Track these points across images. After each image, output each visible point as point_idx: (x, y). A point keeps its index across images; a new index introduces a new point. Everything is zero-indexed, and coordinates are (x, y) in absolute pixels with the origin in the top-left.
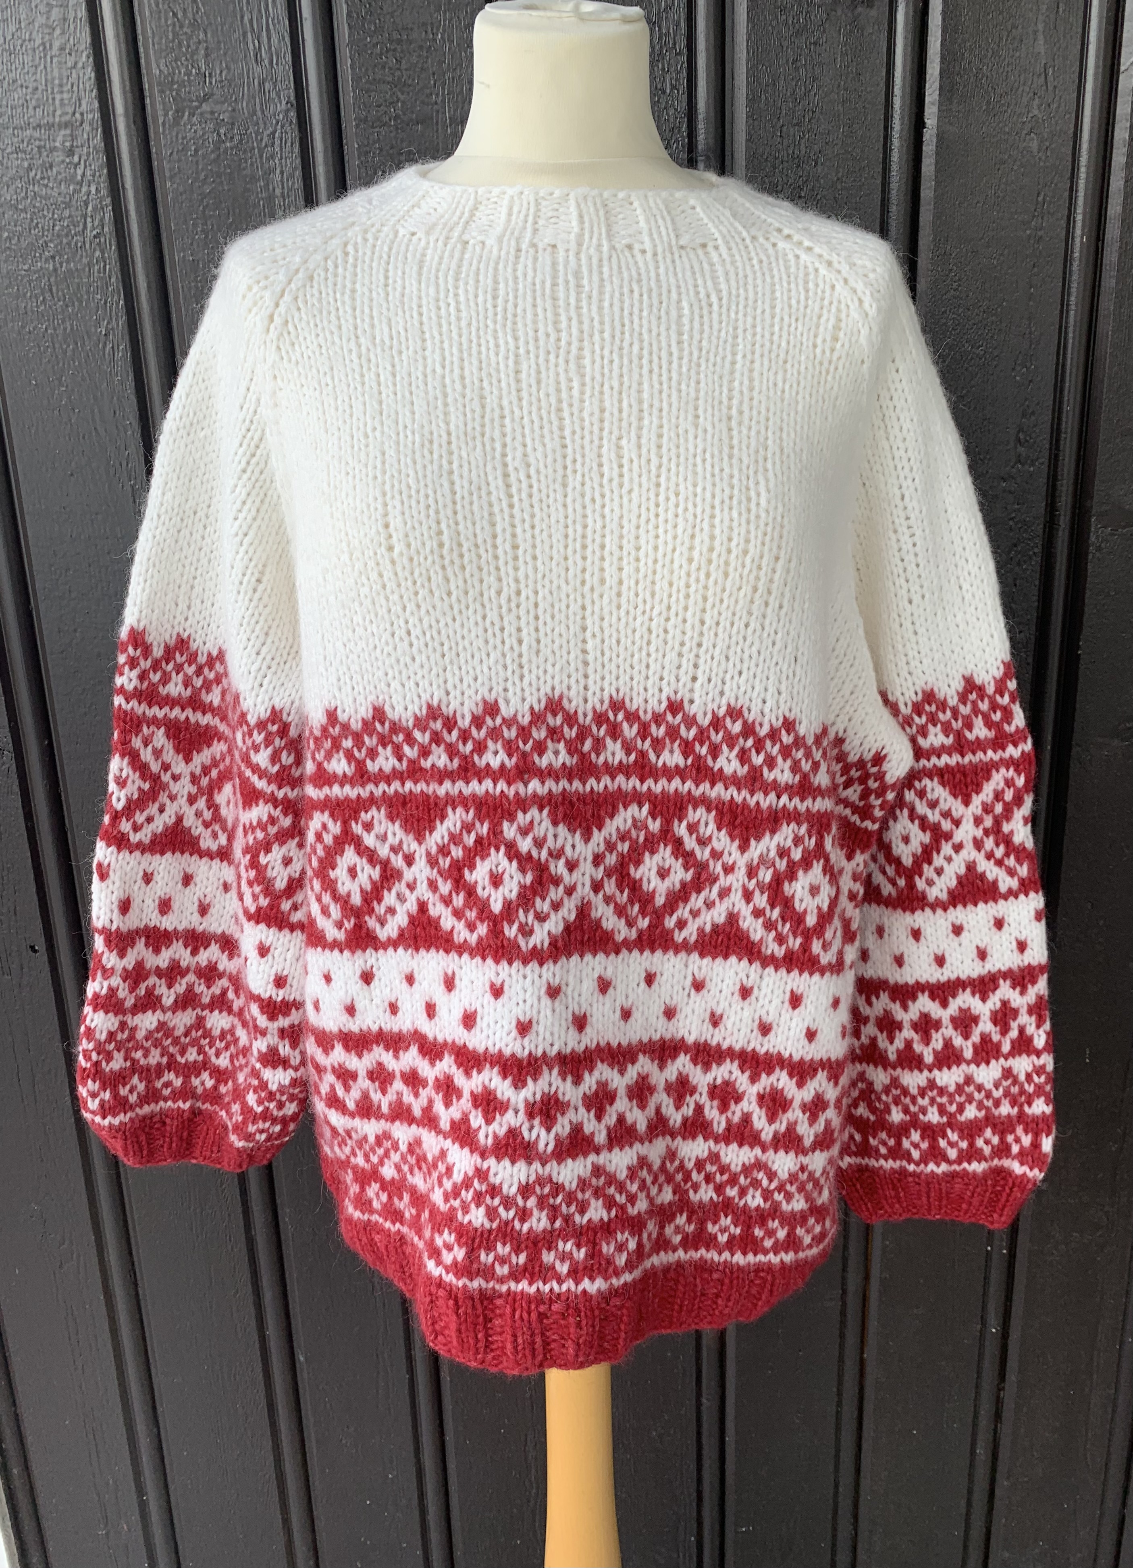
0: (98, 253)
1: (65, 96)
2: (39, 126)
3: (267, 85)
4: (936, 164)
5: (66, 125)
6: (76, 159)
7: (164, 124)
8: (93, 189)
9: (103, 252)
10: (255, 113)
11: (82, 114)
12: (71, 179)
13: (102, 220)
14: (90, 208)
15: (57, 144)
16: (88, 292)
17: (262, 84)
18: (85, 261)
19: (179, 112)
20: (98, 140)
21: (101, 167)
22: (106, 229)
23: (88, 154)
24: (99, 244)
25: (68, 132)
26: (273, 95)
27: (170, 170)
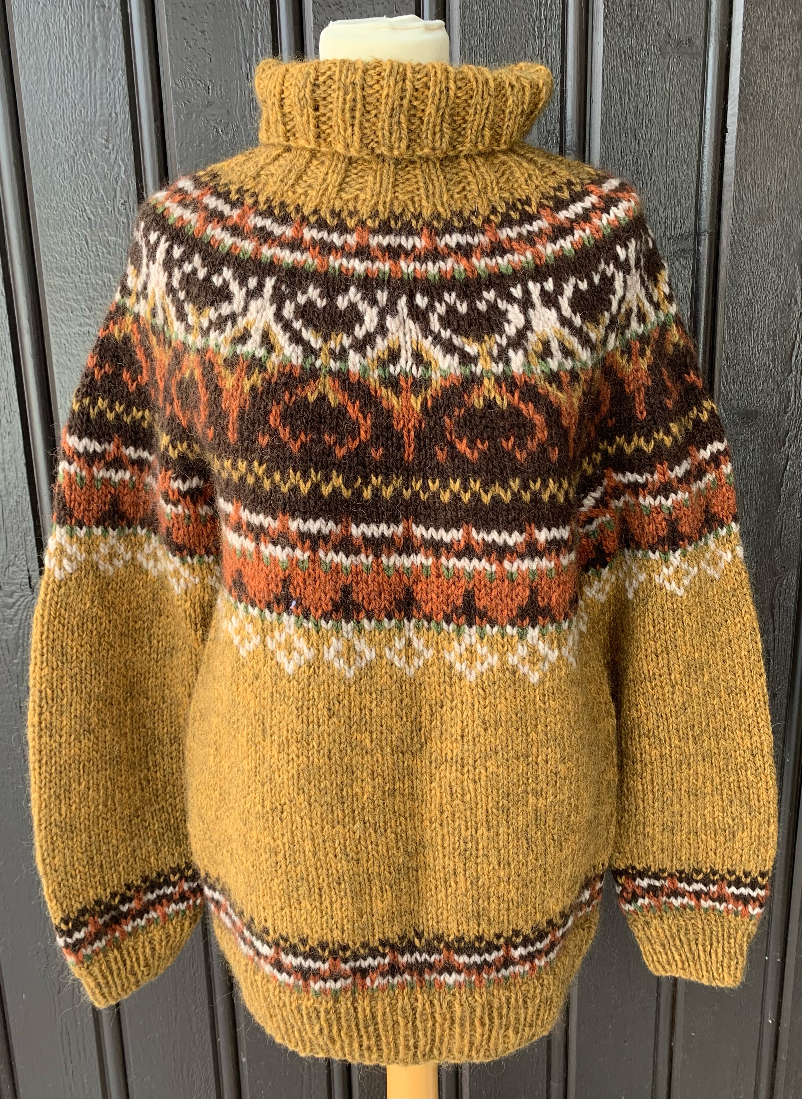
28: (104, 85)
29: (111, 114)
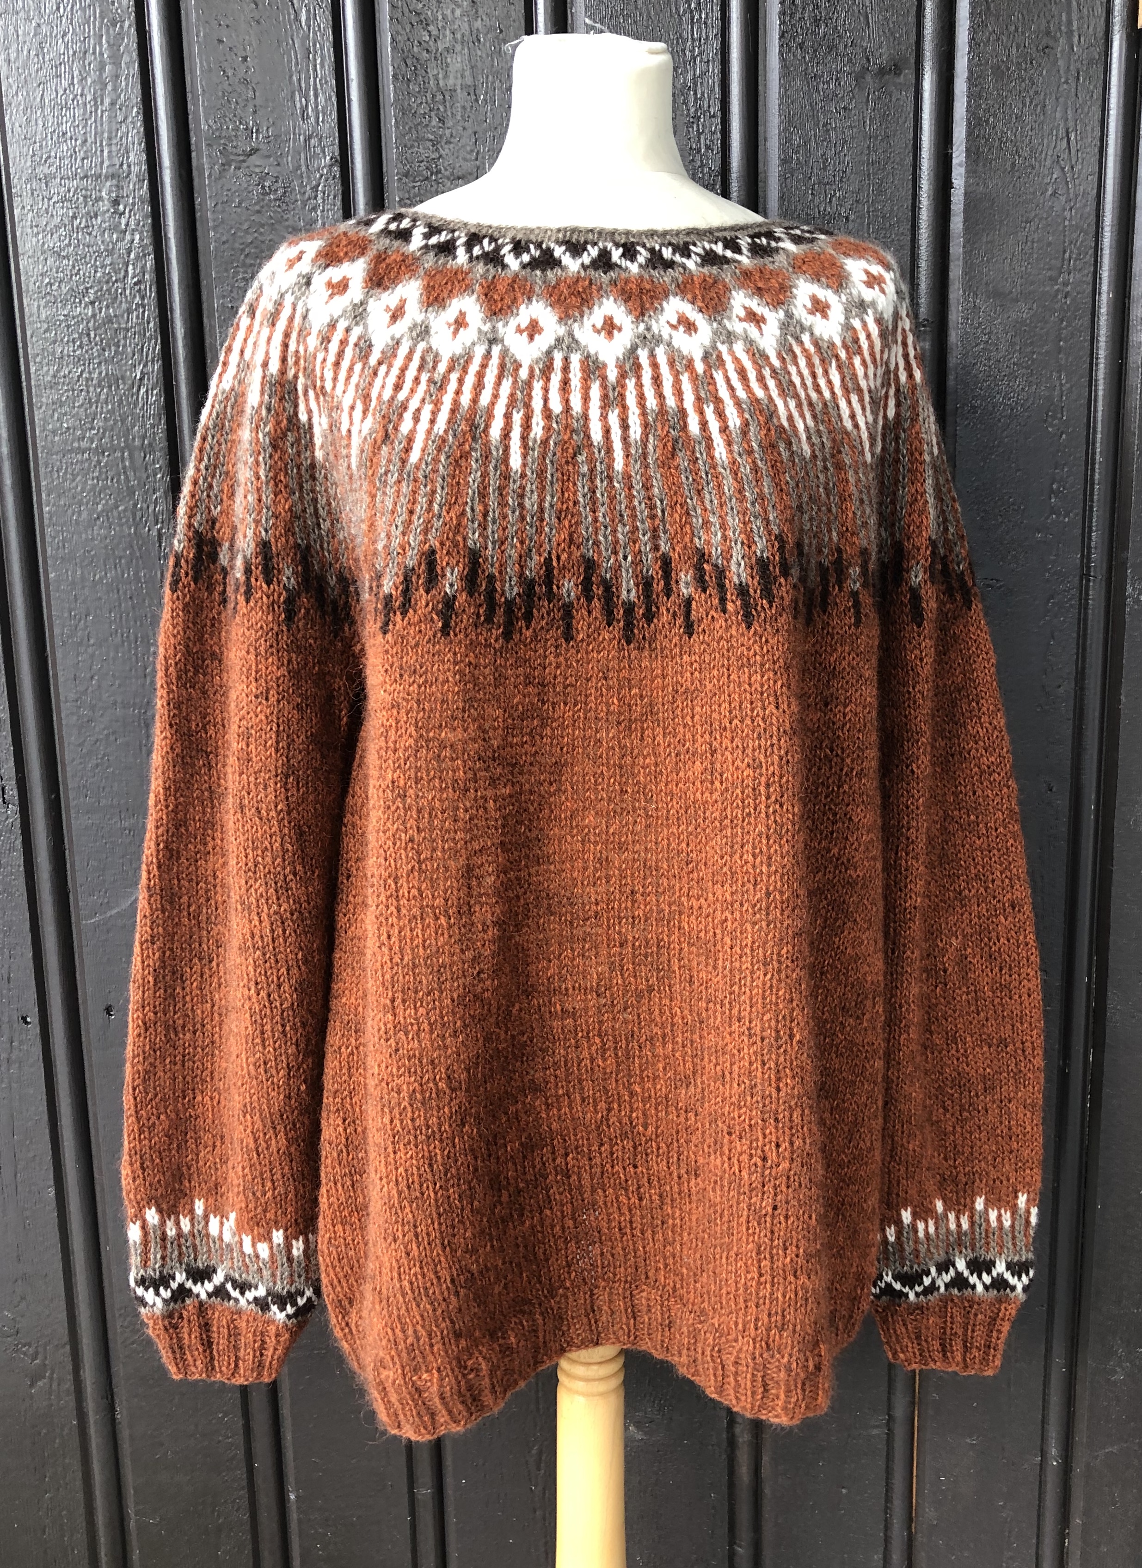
0: (137, 299)
1: (114, 148)
2: (86, 177)
3: (313, 141)
4: (965, 222)
5: (113, 176)
6: (121, 207)
7: (210, 175)
8: (137, 237)
9: (143, 298)
10: (299, 167)
11: (129, 166)
12: (115, 228)
13: (143, 267)
14: (132, 256)
15: (103, 194)
16: (125, 338)
17: (308, 139)
18: (124, 306)
19: (225, 165)
20: (145, 190)
21: (145, 217)
22: (147, 276)
23: (134, 204)
24: (139, 291)
25: (115, 182)
26: (318, 150)
27: (214, 221)
28: (114, 128)
29: (121, 165)
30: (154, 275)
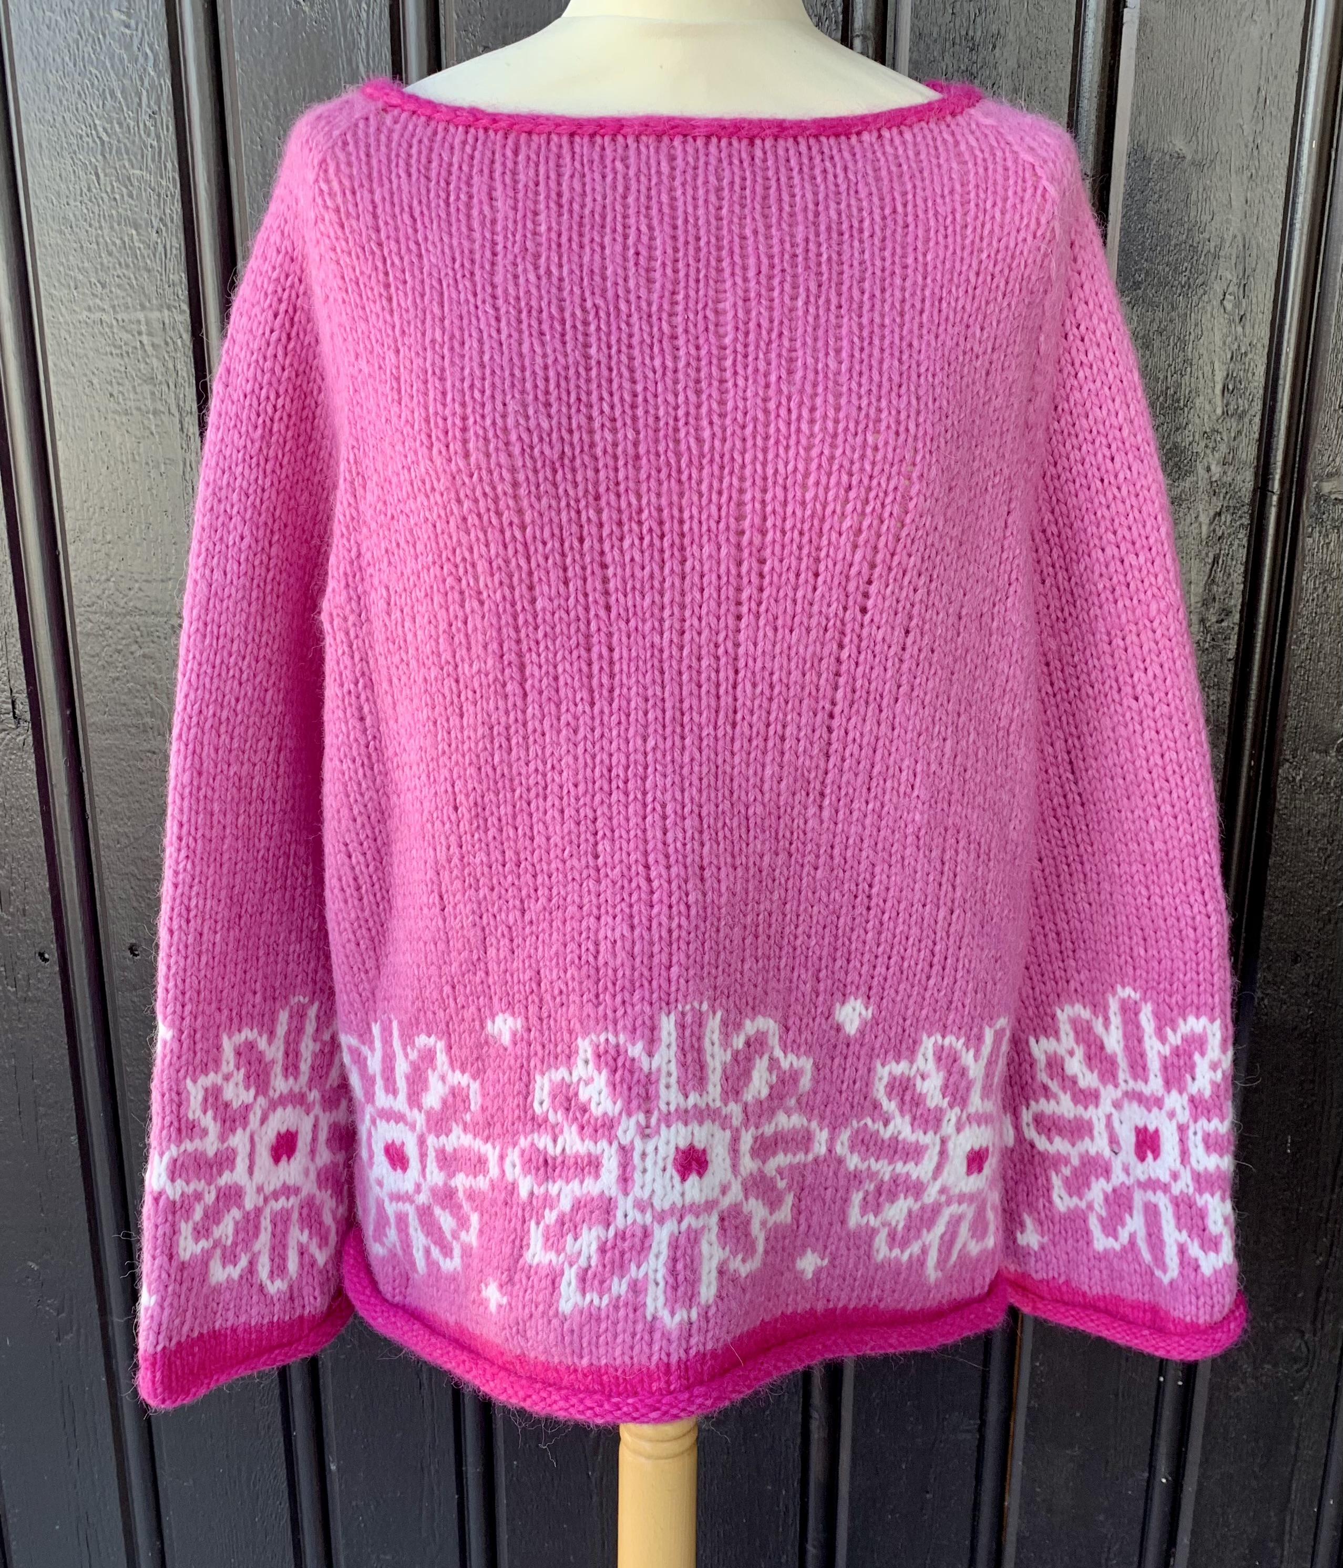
4: (1137, 50)
30: (171, 108)
